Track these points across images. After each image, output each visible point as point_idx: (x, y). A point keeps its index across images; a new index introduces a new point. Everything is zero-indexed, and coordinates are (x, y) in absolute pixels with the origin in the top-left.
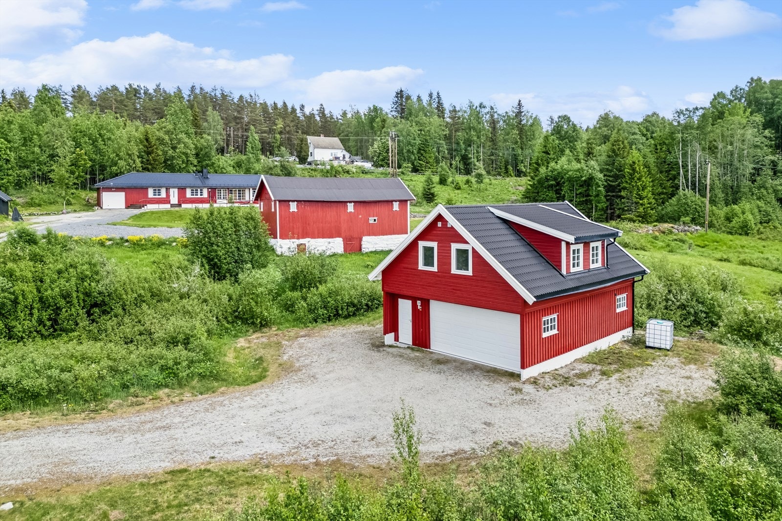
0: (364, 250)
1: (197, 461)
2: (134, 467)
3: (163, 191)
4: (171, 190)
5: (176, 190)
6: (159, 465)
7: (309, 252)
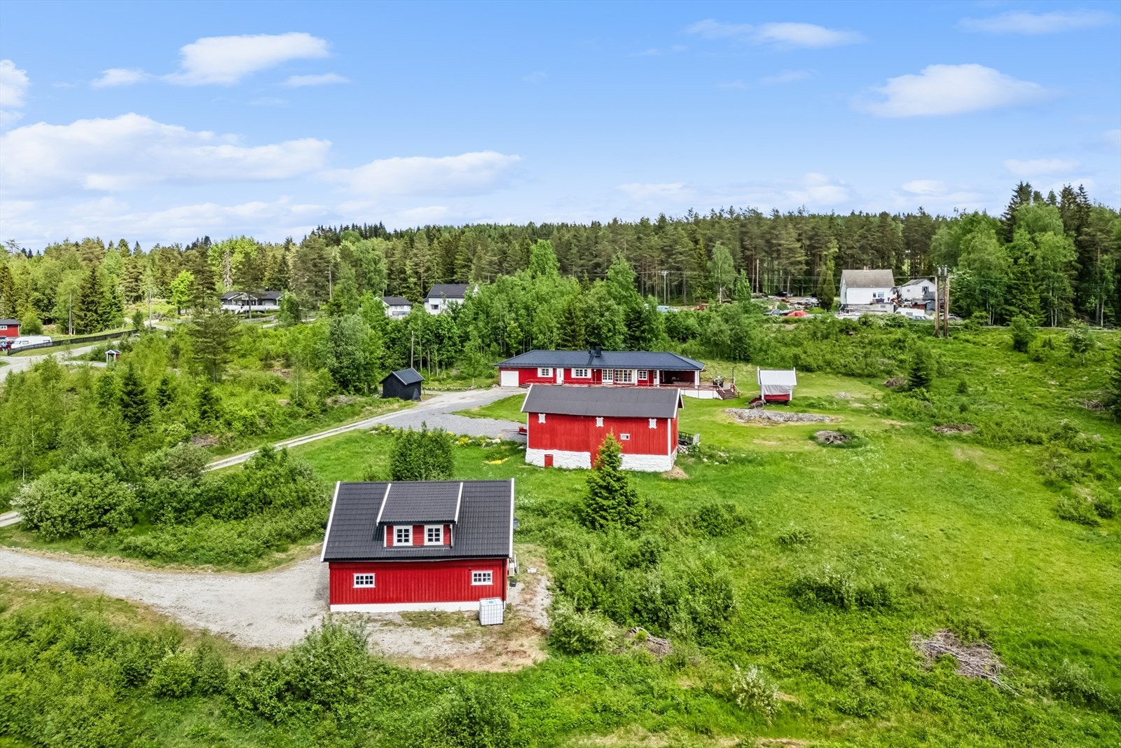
3: (551, 371)
4: (558, 370)
5: (562, 370)
7: (556, 465)
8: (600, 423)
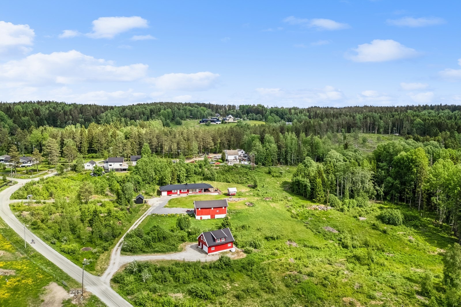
0: (216, 218)
1: (173, 259)
2: (168, 259)
3: (176, 191)
5: (179, 190)
6: (170, 259)
7: (203, 219)
8: (212, 209)
